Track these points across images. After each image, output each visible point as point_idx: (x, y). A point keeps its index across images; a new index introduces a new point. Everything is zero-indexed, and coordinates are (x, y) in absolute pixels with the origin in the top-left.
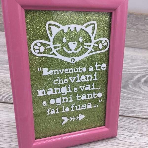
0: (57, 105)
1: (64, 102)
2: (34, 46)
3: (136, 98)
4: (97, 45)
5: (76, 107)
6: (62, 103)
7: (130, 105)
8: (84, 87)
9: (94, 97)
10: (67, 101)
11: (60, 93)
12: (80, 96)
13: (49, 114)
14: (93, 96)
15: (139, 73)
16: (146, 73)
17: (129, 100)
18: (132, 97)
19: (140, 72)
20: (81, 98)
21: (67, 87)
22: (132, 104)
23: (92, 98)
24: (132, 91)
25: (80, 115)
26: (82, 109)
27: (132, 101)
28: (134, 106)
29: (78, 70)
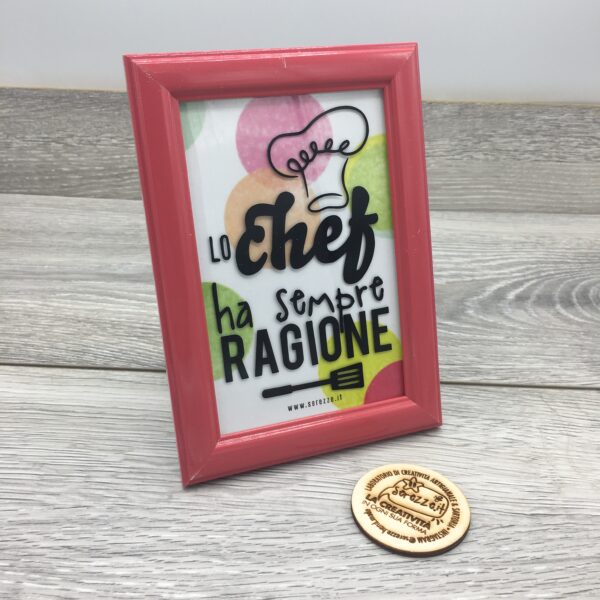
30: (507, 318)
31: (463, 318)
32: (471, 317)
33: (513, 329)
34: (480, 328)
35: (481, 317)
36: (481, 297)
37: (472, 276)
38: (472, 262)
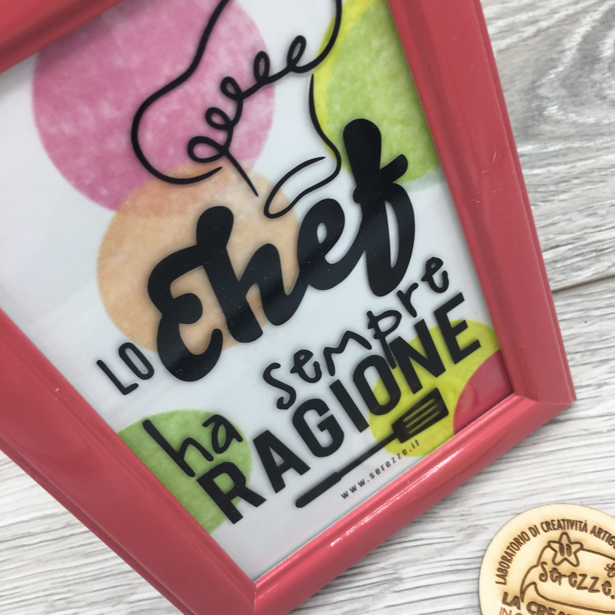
31: (545, 128)
32: (558, 122)
34: (577, 145)
35: (573, 116)
36: (561, 69)
37: (534, 22)
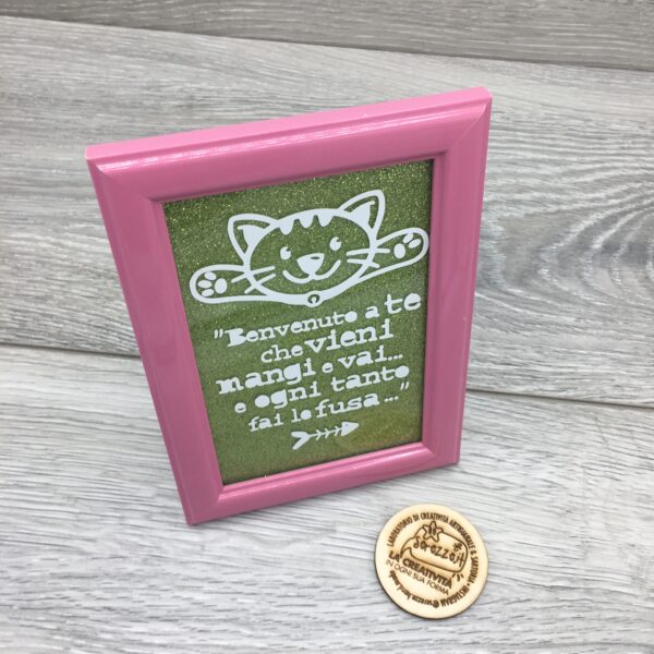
0: (276, 407)
1: (294, 398)
2: (197, 282)
3: (552, 323)
4: (387, 251)
5: (331, 406)
6: (289, 402)
7: (524, 350)
8: (352, 358)
9: (385, 379)
10: (304, 396)
11: (280, 379)
12: (343, 381)
13: (254, 429)
14: (381, 376)
15: (595, 210)
16: (621, 205)
17: (526, 333)
18: (541, 319)
19: (599, 199)
20: (344, 384)
21: (301, 365)
22: (533, 347)
23: (377, 380)
24: (545, 294)
25: (344, 424)
26: (349, 409)
27: (537, 333)
28: (537, 356)
29: (332, 321)
30: (586, 284)
33: (588, 304)
38: (564, 174)
